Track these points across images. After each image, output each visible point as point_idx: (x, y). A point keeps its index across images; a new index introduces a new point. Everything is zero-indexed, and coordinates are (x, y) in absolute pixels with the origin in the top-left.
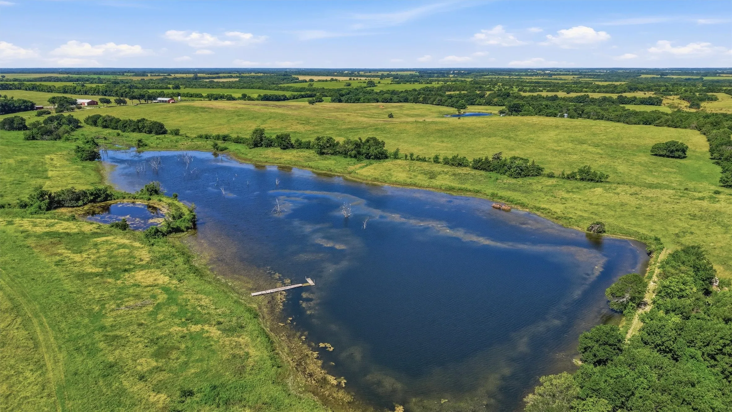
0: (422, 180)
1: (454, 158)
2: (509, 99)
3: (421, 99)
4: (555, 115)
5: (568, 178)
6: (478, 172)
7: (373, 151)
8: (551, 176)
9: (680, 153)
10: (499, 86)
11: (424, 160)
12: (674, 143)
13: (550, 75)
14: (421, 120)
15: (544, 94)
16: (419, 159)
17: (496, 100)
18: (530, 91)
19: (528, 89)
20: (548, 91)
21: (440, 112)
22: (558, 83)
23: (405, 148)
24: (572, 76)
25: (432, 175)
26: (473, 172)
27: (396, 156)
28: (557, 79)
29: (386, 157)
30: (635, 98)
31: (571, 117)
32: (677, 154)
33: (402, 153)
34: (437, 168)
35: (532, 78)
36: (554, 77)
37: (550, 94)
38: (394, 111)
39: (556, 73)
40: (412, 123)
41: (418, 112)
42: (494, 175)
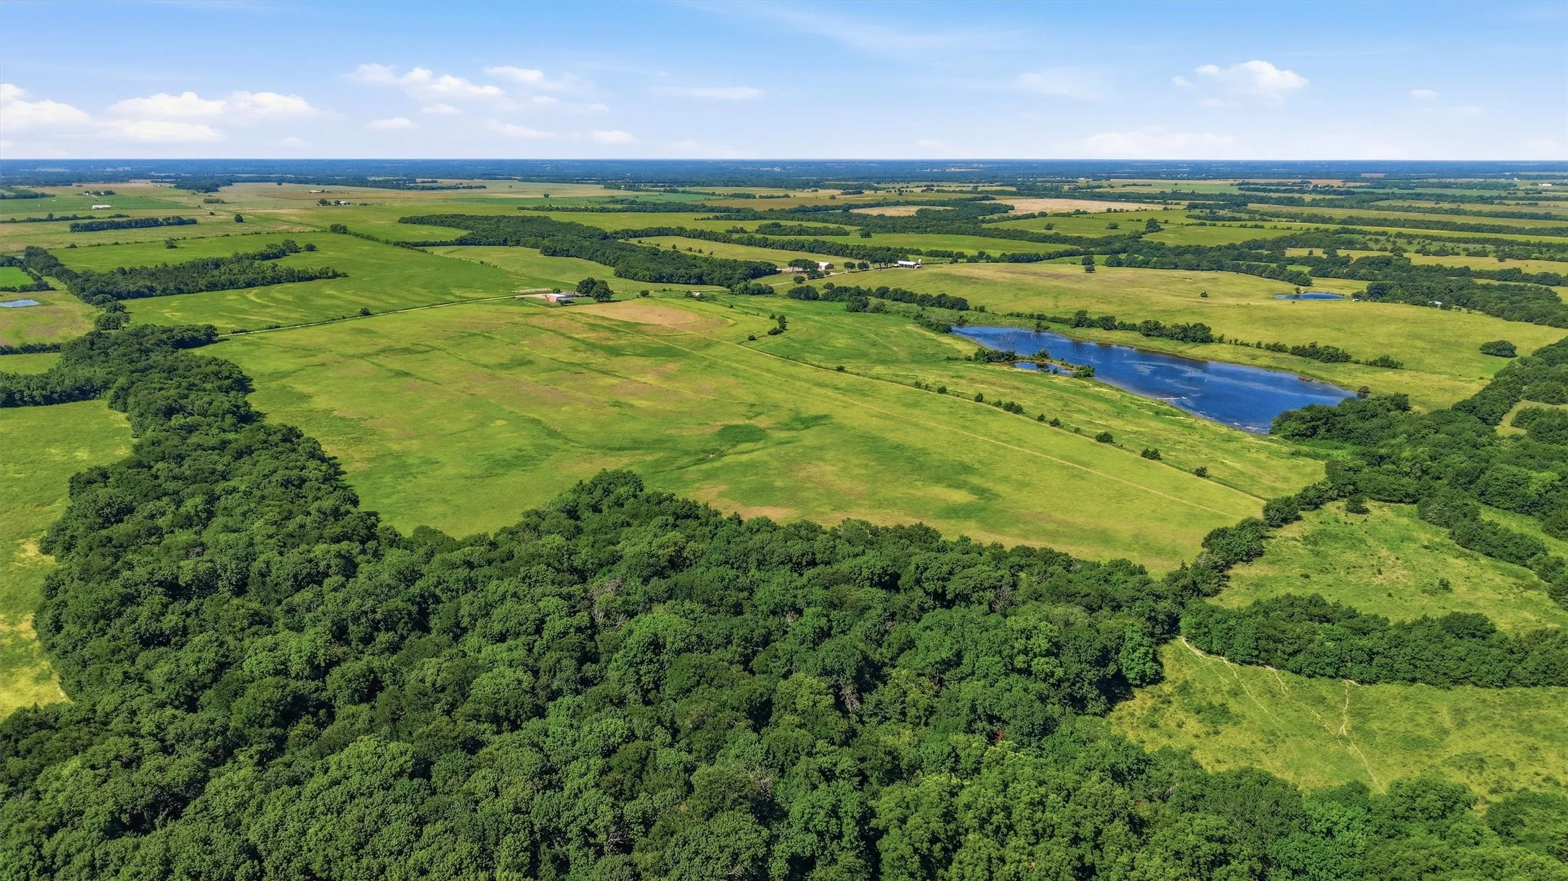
0: (1243, 359)
1: (1275, 345)
4: (1424, 304)
5: (1370, 364)
6: (1294, 357)
7: (1199, 334)
8: (1357, 362)
9: (1507, 352)
11: (1247, 345)
12: (1503, 343)
14: (1244, 303)
16: (1242, 344)
21: (1271, 291)
23: (1229, 334)
25: (1254, 357)
26: (1291, 357)
27: (1221, 340)
29: (1212, 341)
32: (1504, 353)
33: (1225, 339)
34: (1258, 352)
38: (1207, 287)
40: (1233, 307)
41: (1238, 289)
42: (1308, 359)
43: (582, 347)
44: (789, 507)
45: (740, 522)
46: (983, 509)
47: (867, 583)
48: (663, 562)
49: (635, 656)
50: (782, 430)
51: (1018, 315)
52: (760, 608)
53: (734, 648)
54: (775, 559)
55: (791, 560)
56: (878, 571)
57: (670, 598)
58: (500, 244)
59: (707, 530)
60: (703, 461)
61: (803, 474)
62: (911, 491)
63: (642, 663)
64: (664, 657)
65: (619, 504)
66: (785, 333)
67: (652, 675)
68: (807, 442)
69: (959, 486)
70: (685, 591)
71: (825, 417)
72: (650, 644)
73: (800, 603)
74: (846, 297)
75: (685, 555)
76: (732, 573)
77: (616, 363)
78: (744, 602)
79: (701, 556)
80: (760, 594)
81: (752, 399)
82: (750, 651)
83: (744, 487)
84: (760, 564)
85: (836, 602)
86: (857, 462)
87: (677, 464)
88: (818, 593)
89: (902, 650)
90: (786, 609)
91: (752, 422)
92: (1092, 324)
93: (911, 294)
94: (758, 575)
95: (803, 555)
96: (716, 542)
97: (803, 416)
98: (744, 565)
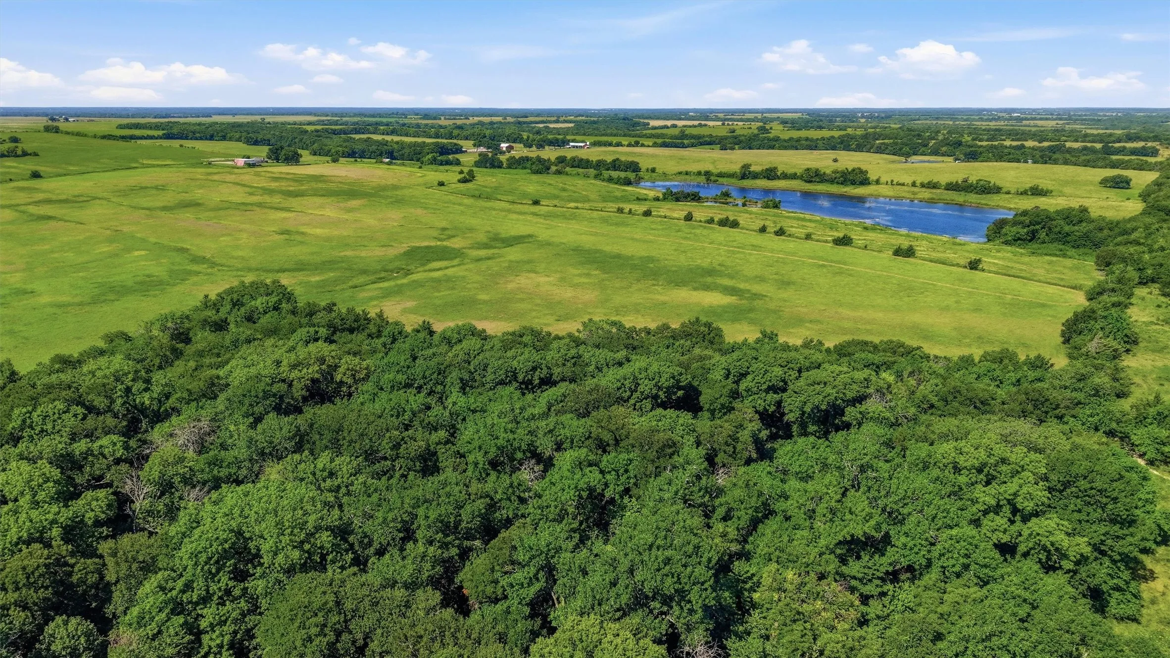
1: (929, 183)
2: (961, 148)
3: (854, 146)
4: (1018, 161)
5: (1022, 194)
6: (949, 192)
7: (859, 178)
8: (1008, 193)
9: (1124, 184)
10: (943, 134)
11: (903, 185)
12: (1119, 176)
13: (1021, 120)
15: (1008, 143)
16: (898, 184)
17: (944, 149)
18: (987, 140)
19: (986, 137)
20: (1013, 140)
22: (1030, 131)
23: (885, 177)
24: (1055, 122)
26: (946, 192)
27: (878, 182)
28: (1029, 126)
29: (869, 183)
30: (1124, 148)
31: (1035, 162)
32: (1121, 185)
33: (883, 180)
34: (915, 189)
35: (990, 123)
36: (1024, 122)
37: (1015, 143)
39: (1029, 117)
42: (963, 193)
43: (261, 192)
44: (500, 319)
45: (431, 333)
46: (751, 310)
47: (647, 404)
48: (298, 392)
49: (188, 587)
50: (479, 248)
51: (687, 173)
52: (471, 458)
53: (421, 548)
54: (490, 377)
55: (515, 377)
56: (665, 382)
57: (298, 449)
58: (206, 139)
59: (378, 343)
60: (382, 280)
61: (510, 286)
62: (651, 296)
63: (205, 600)
64: (257, 585)
65: (250, 319)
66: (474, 182)
67: (229, 628)
68: (512, 257)
69: (707, 288)
70: (328, 435)
71: (530, 236)
72: (225, 555)
73: (545, 446)
74: (528, 165)
75: (338, 378)
76: (415, 400)
77: (294, 202)
78: (441, 449)
79: (366, 378)
80: (468, 432)
81: (444, 224)
82: (454, 551)
83: (438, 302)
84: (465, 386)
85: (607, 437)
86: (576, 272)
87: (351, 284)
88: (573, 426)
89: (755, 523)
90: (519, 455)
91: (445, 243)
92: (755, 176)
93: (588, 161)
94: (462, 401)
95: (534, 369)
96: (392, 357)
97: (503, 236)
98: (439, 388)
